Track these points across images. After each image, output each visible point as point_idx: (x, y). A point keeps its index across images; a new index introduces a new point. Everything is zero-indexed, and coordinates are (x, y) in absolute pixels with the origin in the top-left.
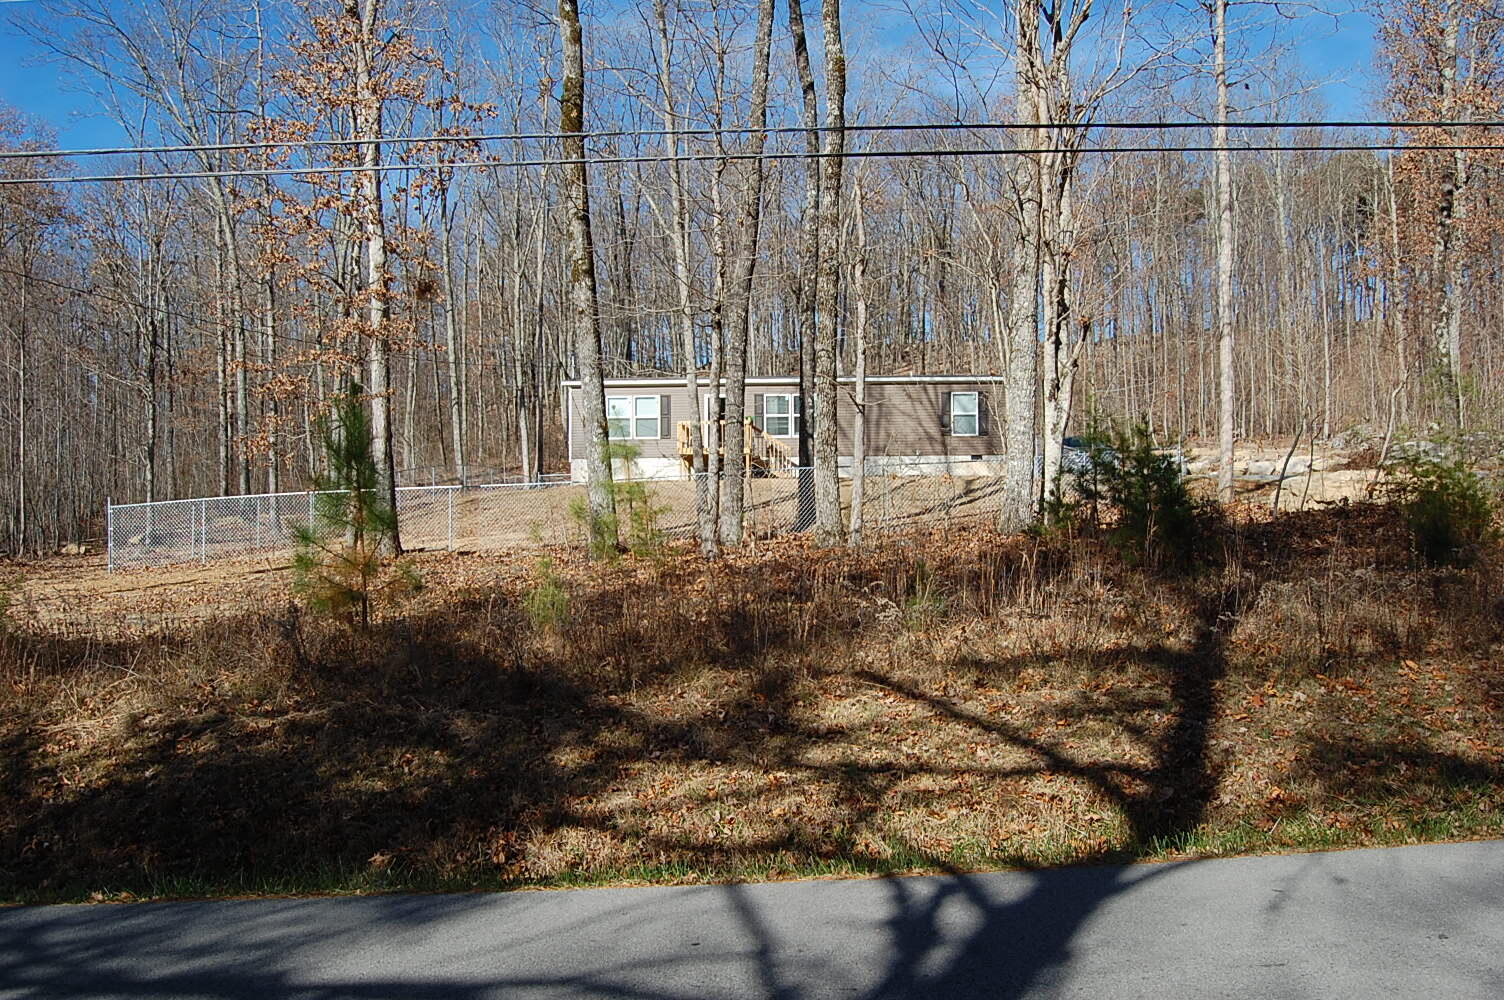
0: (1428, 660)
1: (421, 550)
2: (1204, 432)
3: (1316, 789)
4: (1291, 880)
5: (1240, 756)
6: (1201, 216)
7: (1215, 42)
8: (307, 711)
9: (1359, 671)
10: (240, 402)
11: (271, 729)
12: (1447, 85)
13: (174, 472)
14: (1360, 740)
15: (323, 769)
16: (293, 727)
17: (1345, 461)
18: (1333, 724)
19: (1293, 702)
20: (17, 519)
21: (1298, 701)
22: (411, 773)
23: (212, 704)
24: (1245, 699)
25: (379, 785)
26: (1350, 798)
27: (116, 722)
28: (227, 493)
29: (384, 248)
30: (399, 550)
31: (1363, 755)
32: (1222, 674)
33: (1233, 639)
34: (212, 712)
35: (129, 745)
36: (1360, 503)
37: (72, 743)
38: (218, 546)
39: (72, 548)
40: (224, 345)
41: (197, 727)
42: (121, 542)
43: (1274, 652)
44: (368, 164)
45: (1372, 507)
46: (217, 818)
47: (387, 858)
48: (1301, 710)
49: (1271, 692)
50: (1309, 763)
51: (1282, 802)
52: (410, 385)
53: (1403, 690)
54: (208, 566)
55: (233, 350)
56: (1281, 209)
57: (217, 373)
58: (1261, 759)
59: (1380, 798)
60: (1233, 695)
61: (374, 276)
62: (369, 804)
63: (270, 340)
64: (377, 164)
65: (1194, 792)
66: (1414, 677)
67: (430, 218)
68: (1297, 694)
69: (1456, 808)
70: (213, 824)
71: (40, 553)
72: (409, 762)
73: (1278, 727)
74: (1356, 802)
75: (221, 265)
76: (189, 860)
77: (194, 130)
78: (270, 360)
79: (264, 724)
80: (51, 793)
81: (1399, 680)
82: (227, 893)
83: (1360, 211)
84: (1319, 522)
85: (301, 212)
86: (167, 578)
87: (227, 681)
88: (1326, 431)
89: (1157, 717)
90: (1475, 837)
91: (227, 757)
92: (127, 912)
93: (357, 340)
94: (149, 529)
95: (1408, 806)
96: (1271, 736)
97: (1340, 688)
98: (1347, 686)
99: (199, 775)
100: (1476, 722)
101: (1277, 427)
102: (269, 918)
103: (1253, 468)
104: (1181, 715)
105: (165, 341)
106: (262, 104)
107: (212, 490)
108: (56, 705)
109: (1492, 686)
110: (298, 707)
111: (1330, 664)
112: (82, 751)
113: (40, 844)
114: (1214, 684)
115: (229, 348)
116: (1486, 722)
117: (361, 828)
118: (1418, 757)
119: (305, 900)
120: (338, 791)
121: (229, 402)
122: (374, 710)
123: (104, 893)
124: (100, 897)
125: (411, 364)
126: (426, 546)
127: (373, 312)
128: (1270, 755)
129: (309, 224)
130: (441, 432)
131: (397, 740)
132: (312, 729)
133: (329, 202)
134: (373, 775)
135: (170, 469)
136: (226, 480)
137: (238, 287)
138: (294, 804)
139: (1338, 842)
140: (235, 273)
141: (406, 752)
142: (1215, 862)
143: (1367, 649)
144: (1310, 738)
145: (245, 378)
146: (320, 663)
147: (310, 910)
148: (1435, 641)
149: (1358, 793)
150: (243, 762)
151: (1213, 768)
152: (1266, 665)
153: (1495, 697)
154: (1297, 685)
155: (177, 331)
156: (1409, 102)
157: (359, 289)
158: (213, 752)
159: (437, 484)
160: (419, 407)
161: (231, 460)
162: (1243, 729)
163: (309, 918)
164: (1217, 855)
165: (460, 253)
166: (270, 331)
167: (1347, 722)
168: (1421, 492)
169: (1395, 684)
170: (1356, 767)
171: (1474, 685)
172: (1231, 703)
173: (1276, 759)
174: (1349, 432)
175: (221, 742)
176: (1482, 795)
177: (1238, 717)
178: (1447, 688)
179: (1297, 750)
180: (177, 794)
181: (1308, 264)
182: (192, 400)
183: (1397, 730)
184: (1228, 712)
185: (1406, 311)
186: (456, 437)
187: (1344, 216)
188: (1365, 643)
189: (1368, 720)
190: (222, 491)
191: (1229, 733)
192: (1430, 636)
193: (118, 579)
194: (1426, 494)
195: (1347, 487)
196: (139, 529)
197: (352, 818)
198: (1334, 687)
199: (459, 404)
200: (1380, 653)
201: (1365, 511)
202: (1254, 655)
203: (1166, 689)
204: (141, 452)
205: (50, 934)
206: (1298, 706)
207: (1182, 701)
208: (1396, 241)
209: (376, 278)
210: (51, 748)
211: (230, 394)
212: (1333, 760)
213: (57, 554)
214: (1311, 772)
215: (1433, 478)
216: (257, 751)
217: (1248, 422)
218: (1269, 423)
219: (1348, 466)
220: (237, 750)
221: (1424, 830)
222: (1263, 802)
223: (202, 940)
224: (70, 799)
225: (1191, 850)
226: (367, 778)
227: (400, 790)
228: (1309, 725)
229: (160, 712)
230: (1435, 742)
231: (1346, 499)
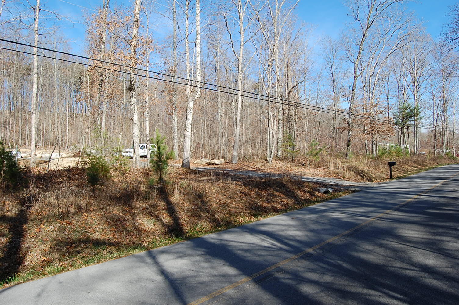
0: (90, 213)
2: (28, 144)
3: (57, 255)
4: (45, 286)
5: (32, 249)
6: (29, 74)
7: (35, 20)
9: (71, 218)
12: (102, 50)
14: (70, 239)
17: (72, 155)
18: (62, 235)
19: (50, 229)
21: (52, 229)
24: (34, 230)
26: (67, 256)
31: (71, 243)
32: (26, 222)
33: (31, 211)
36: (74, 167)
43: (44, 214)
45: (77, 169)
48: (53, 231)
49: (43, 227)
50: (54, 248)
51: (46, 261)
53: (83, 222)
56: (56, 77)
58: (39, 249)
59: (76, 255)
60: (30, 229)
65: (15, 263)
66: (86, 218)
68: (51, 227)
69: (97, 254)
73: (45, 238)
74: (69, 258)
81: (82, 219)
83: (79, 81)
84: (61, 173)
88: (67, 146)
89: (3, 239)
90: (101, 262)
95: (84, 256)
96: (42, 241)
97: (65, 224)
98: (67, 223)
100: (103, 229)
101: (52, 144)
103: (44, 156)
104: (12, 238)
109: (108, 219)
111: (62, 216)
114: (24, 226)
116: (106, 229)
118: (87, 241)
128: (42, 247)
139: (61, 271)
142: (20, 285)
143: (73, 211)
144: (55, 240)
148: (92, 207)
149: (69, 255)
151: (23, 254)
152: (41, 218)
153: (108, 222)
154: (51, 224)
156: (95, 53)
162: (33, 240)
164: (21, 283)
167: (67, 234)
168: (91, 164)
169: (81, 221)
170: (69, 247)
171: (103, 219)
172: (29, 232)
173: (44, 248)
174: (74, 146)
176: (104, 250)
177: (32, 236)
178: (95, 220)
179: (51, 244)
181: (63, 94)
183: (81, 234)
184: (28, 235)
185: (91, 112)
187: (75, 82)
188: (73, 209)
189: (73, 233)
191: (28, 242)
192: (91, 206)
194: (93, 165)
195: (70, 162)
198: (63, 223)
200: (77, 212)
201: (75, 170)
202: (37, 216)
203: (7, 229)
206: (51, 230)
207: (12, 233)
208: (89, 91)
212: (62, 246)
214: (55, 250)
215: (94, 160)
217: (42, 142)
218: (49, 142)
219: (73, 156)
221: (87, 263)
222: (39, 262)
225: (13, 283)
228: (55, 236)
230: (92, 236)
231: (70, 166)
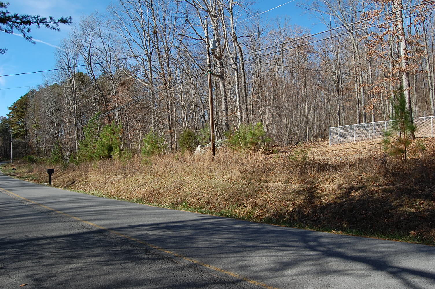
1: (422, 137)
8: (389, 186)
10: (362, 96)
11: (378, 190)
13: (344, 118)
15: (395, 203)
16: (384, 190)
20: (306, 132)
22: (423, 207)
23: (361, 182)
25: (412, 210)
27: (335, 185)
28: (359, 123)
29: (405, 43)
30: (414, 138)
34: (361, 184)
35: (339, 192)
37: (325, 190)
38: (358, 138)
39: (320, 139)
40: (357, 80)
41: (357, 188)
42: (332, 138)
44: (399, 18)
46: (363, 214)
47: (416, 233)
52: (415, 85)
54: (356, 143)
55: (359, 82)
57: (355, 89)
61: (403, 52)
62: (409, 215)
63: (371, 77)
64: (402, 17)
67: (419, 31)
70: (362, 216)
71: (312, 141)
72: (422, 204)
75: (355, 58)
76: (356, 225)
77: (344, 21)
78: (371, 83)
79: (376, 189)
80: (320, 203)
82: (368, 235)
85: (379, 37)
86: (345, 147)
87: (364, 176)
91: (365, 197)
92: (341, 237)
93: (399, 73)
94: (339, 134)
99: (358, 202)
102: (381, 245)
105: (340, 81)
106: (364, 8)
107: (355, 122)
108: (320, 180)
110: (386, 184)
112: (327, 193)
113: (317, 216)
115: (358, 81)
117: (407, 222)
119: (391, 242)
120: (399, 211)
121: (359, 97)
122: (410, 187)
123: (335, 231)
124: (334, 232)
125: (415, 79)
126: (424, 136)
127: (403, 64)
129: (382, 40)
130: (426, 99)
131: (418, 197)
132: (391, 191)
133: (387, 32)
134: (411, 207)
135: (343, 117)
136: (359, 119)
137: (360, 63)
138: (386, 213)
140: (359, 59)
141: (422, 200)
145: (363, 89)
146: (392, 172)
147: (394, 245)
150: (370, 199)
155: (343, 79)
157: (399, 57)
158: (362, 196)
159: (425, 116)
160: (418, 92)
161: (360, 113)
163: (393, 247)
165: (430, 40)
166: (370, 74)
175: (364, 193)
180: (352, 207)
182: (348, 97)
186: (432, 101)
190: (358, 122)
193: (332, 147)
196: (336, 134)
197: (404, 219)
199: (432, 90)
204: (336, 113)
205: (322, 239)
209: (404, 53)
210: (319, 191)
211: (359, 94)
213: (316, 141)
216: (374, 196)
220: (368, 196)
223: (362, 248)
224: (324, 205)
226: (409, 207)
227: (420, 212)
229: (347, 183)
